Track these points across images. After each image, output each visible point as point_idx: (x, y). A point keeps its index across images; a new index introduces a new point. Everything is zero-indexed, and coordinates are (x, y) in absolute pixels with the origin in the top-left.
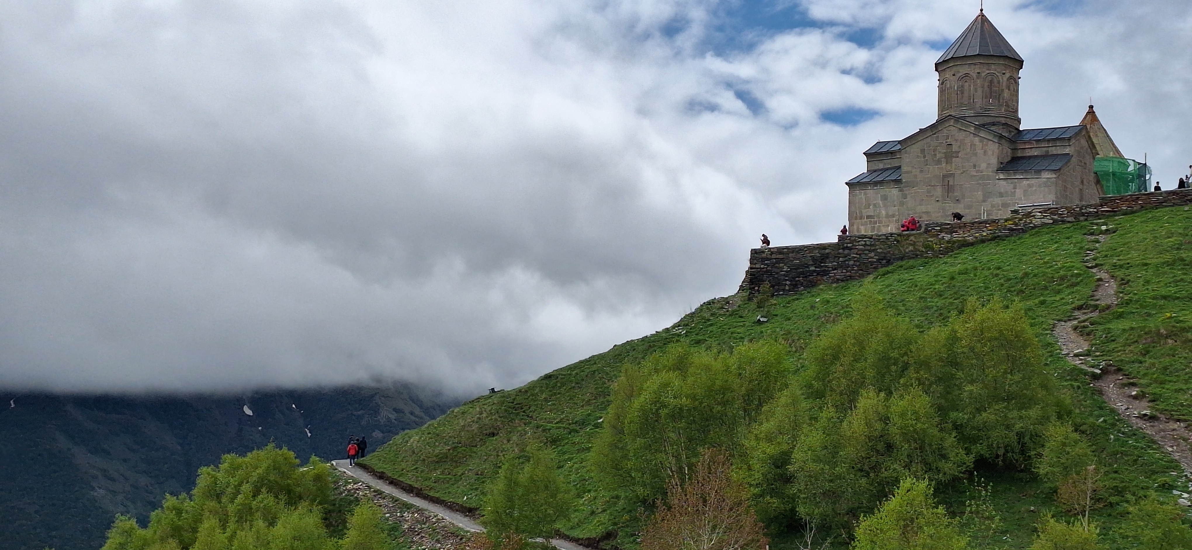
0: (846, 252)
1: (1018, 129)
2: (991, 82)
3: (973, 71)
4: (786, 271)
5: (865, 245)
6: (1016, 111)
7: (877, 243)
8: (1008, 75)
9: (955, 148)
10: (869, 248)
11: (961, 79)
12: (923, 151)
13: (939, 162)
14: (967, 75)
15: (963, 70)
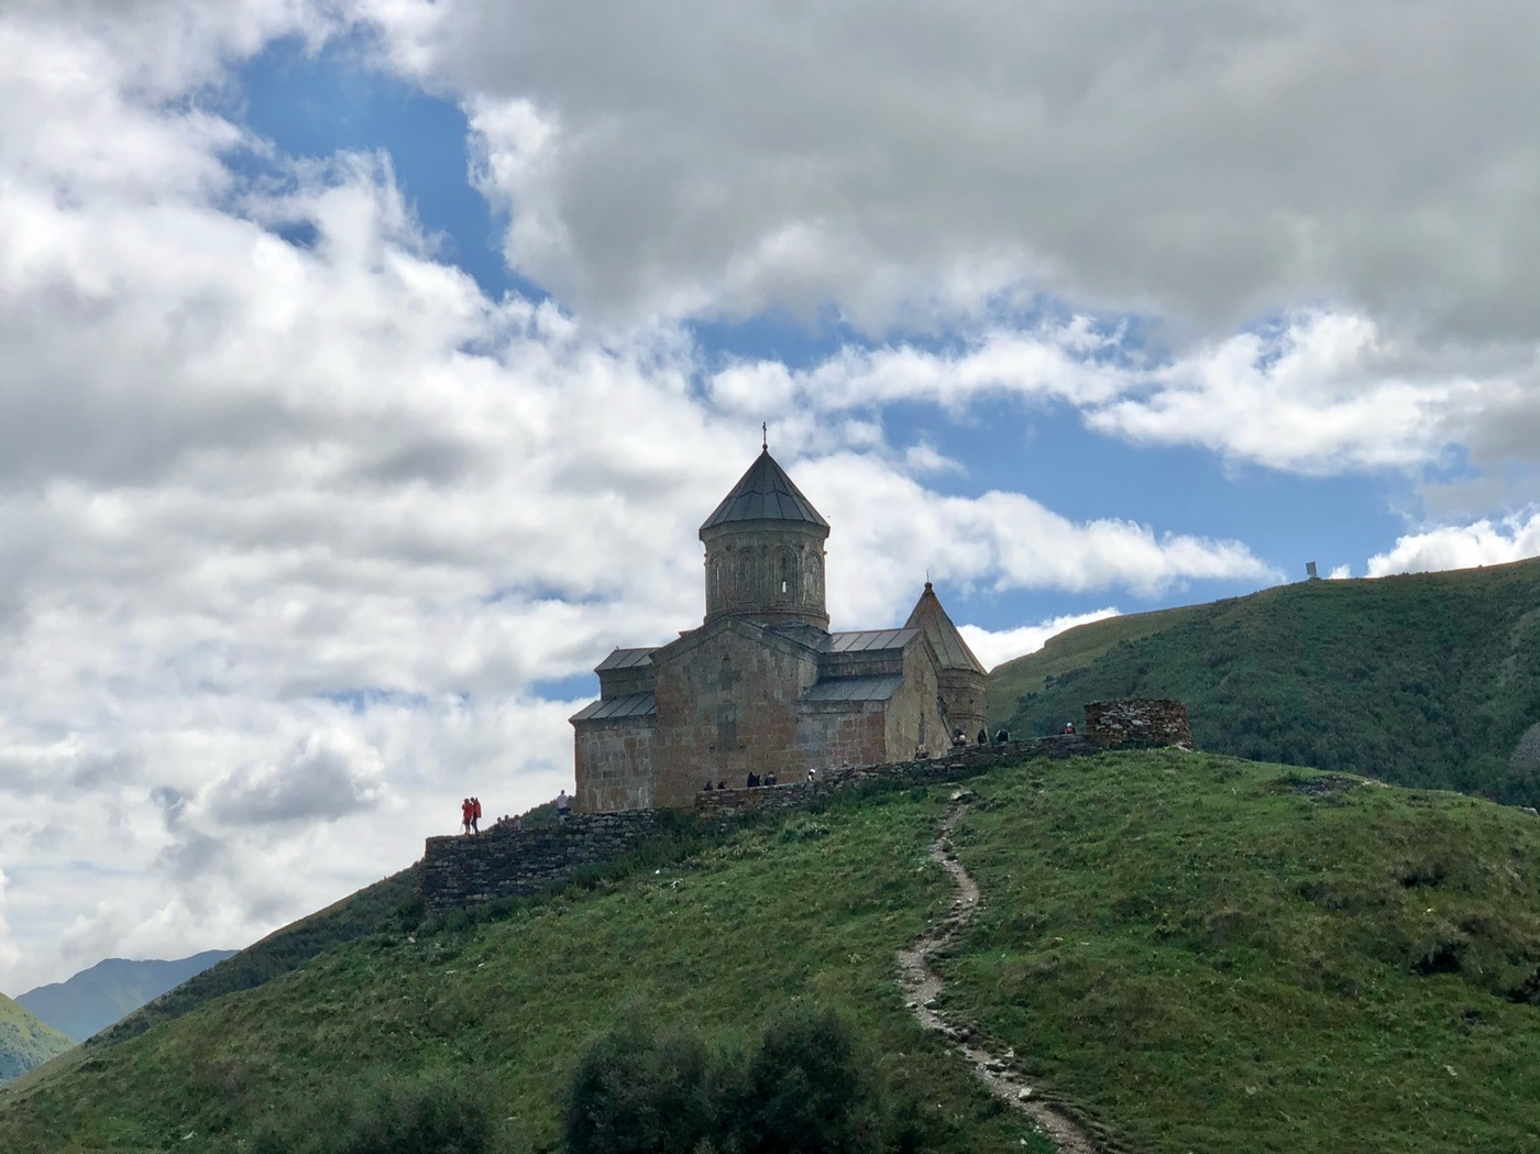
0: (578, 837)
1: (824, 633)
2: (784, 561)
3: (756, 544)
4: (483, 871)
5: (606, 827)
6: (822, 603)
7: (624, 823)
8: (808, 548)
9: (735, 665)
10: (613, 831)
12: (686, 669)
13: (712, 686)
14: (747, 550)
15: (742, 541)
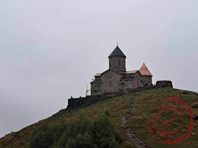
0: (88, 99)
1: (125, 71)
2: (119, 61)
3: (115, 59)
4: (76, 104)
6: (125, 67)
8: (122, 60)
9: (111, 76)
11: (113, 60)
12: (105, 76)
13: (108, 79)
14: (114, 60)
15: (113, 59)
